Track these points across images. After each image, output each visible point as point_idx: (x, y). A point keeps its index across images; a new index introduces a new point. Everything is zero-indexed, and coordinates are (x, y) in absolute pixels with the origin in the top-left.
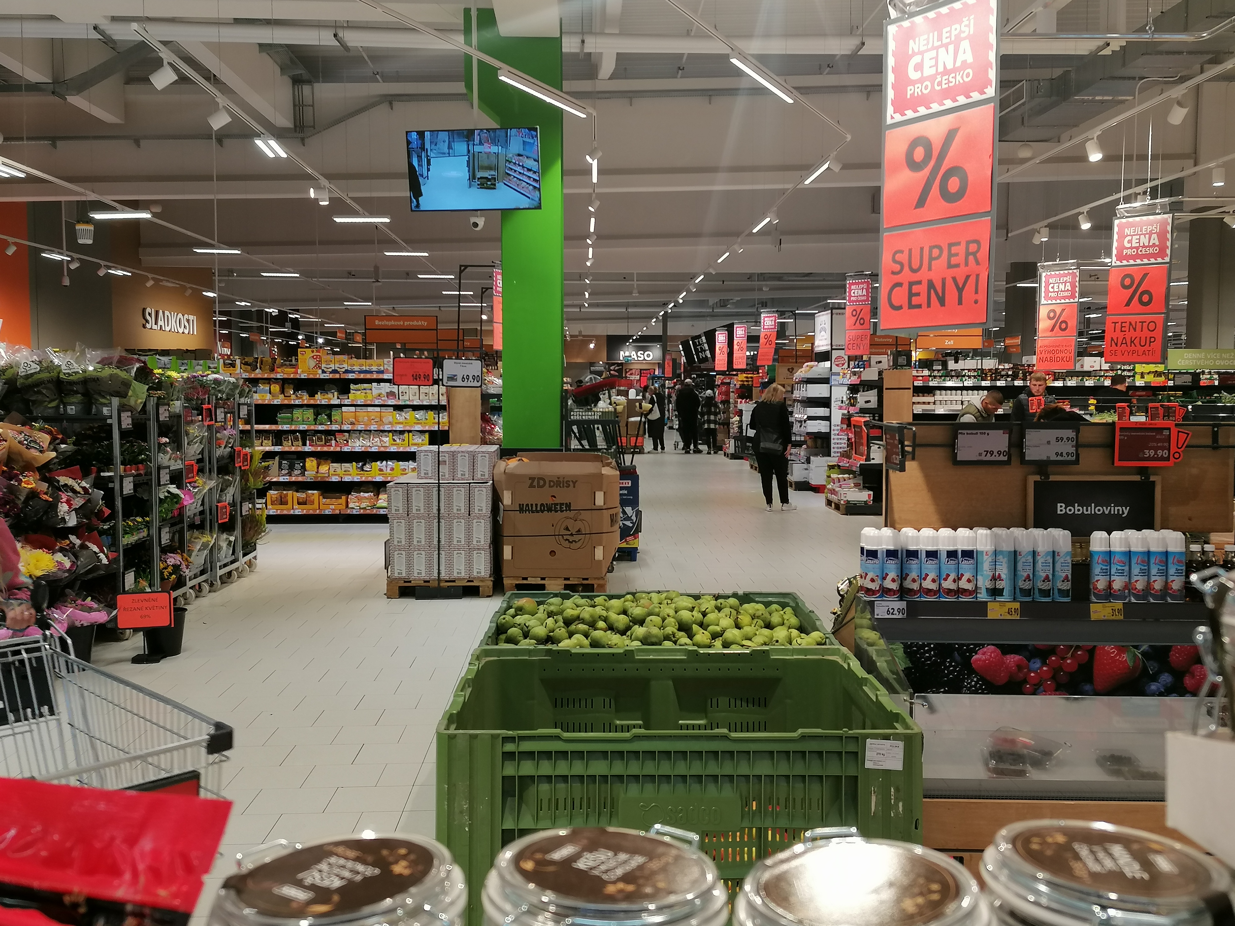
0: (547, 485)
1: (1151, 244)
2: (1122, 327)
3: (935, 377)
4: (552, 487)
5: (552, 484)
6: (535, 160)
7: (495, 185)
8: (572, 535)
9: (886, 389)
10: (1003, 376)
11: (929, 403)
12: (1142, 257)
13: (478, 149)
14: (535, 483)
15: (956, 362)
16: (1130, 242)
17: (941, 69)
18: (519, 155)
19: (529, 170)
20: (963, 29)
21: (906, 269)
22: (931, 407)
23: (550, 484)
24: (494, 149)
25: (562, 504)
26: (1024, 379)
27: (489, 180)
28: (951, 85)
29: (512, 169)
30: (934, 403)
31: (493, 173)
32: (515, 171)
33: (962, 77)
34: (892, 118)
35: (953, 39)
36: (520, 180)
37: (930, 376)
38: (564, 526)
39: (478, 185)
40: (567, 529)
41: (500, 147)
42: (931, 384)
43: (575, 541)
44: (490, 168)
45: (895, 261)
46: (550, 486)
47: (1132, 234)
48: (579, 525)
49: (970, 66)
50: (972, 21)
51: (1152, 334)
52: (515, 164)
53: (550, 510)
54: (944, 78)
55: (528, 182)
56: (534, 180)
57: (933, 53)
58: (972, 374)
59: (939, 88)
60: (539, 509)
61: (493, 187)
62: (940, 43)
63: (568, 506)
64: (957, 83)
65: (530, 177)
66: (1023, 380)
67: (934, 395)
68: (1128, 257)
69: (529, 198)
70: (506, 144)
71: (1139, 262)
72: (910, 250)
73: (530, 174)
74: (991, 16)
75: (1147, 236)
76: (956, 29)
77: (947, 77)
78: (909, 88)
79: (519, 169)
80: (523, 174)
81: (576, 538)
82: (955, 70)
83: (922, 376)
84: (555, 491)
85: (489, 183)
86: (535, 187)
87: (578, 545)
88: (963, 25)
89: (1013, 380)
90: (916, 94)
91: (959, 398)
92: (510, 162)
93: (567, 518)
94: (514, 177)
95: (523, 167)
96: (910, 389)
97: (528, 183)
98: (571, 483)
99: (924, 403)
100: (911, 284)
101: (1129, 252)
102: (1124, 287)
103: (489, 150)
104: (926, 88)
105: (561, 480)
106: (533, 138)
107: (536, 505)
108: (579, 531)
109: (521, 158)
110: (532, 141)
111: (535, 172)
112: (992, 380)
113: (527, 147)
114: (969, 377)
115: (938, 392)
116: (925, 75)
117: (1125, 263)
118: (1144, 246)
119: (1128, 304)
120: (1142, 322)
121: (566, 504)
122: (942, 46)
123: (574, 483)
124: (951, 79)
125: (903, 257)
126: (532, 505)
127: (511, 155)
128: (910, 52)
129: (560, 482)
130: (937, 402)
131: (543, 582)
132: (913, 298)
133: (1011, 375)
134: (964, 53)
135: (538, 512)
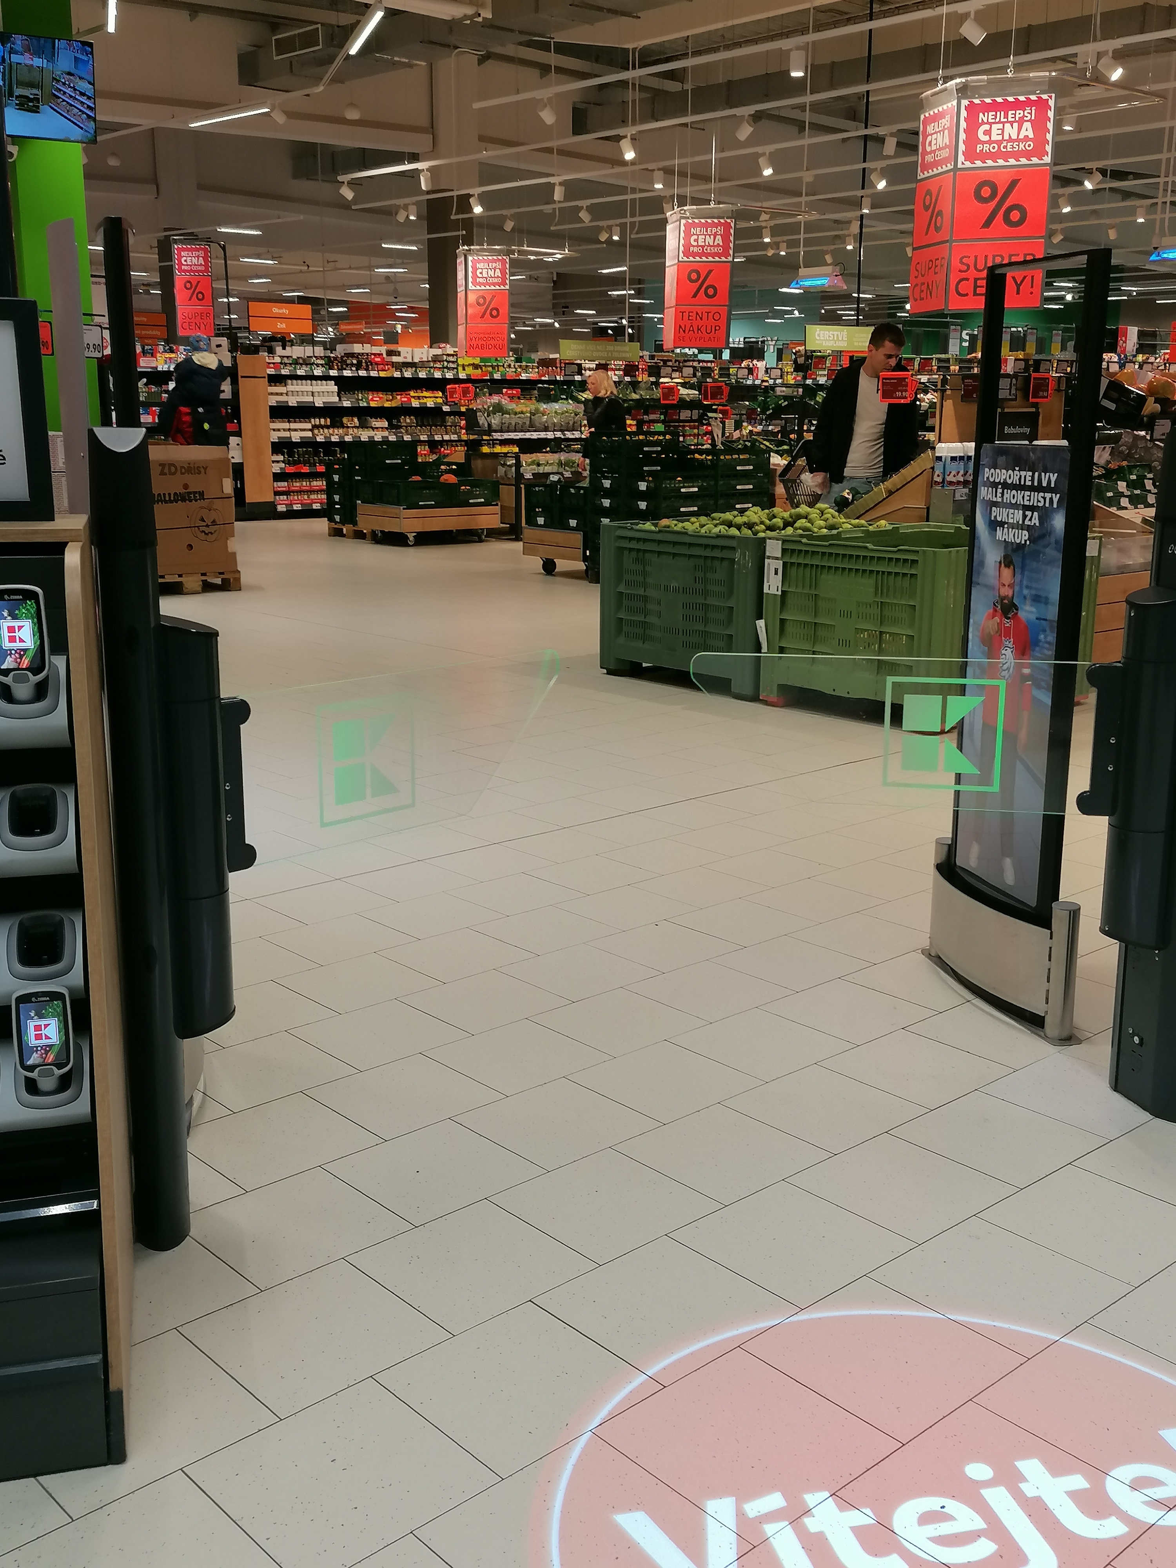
0: (179, 472)
1: (715, 244)
2: (689, 316)
3: (286, 364)
4: (184, 474)
5: (183, 470)
6: (90, 83)
7: (38, 107)
8: (207, 526)
9: (242, 377)
10: (349, 364)
11: (281, 394)
12: (707, 255)
13: (15, 58)
14: (166, 470)
15: (284, 348)
16: (696, 240)
17: (1006, 137)
18: (69, 74)
19: (82, 94)
20: (1026, 114)
21: (972, 267)
22: (283, 398)
23: (181, 470)
24: (37, 62)
25: (195, 493)
26: (367, 370)
27: (31, 100)
28: (1015, 149)
29: (60, 90)
30: (287, 394)
31: (35, 91)
32: (65, 93)
33: (1025, 146)
34: (963, 163)
35: (1017, 119)
36: (71, 105)
37: (281, 363)
38: (199, 517)
39: (17, 104)
40: (203, 520)
41: (45, 61)
42: (284, 372)
43: (211, 533)
44: (31, 85)
45: (961, 262)
46: (182, 473)
47: (698, 233)
48: (213, 515)
49: (1031, 140)
50: (1033, 112)
51: (717, 323)
52: (64, 84)
53: (183, 500)
54: (1009, 144)
55: (82, 108)
56: (89, 107)
57: (1000, 126)
58: (319, 362)
59: (1005, 150)
60: (172, 499)
61: (35, 110)
62: (1006, 120)
63: (202, 494)
64: (1020, 149)
65: (84, 103)
66: (365, 370)
67: (285, 386)
68: (694, 255)
69: (82, 128)
70: (51, 56)
71: (704, 259)
72: (976, 257)
73: (83, 99)
74: (1049, 111)
75: (712, 237)
76: (1020, 114)
77: (1012, 144)
78: (978, 146)
79: (69, 91)
80: (77, 99)
81: (212, 529)
82: (1018, 140)
83: (274, 363)
84: (188, 478)
85: (31, 104)
86: (89, 116)
87: (214, 536)
88: (1026, 112)
89: (357, 370)
90: (984, 151)
91: (310, 388)
92: (58, 81)
93: (202, 508)
94: (64, 101)
95: (75, 90)
96: (265, 377)
97: (81, 111)
98: (202, 470)
99: (277, 394)
100: (976, 280)
101: (696, 249)
102: (692, 281)
103: (31, 62)
104: (994, 148)
105: (192, 466)
106: (87, 54)
107: (170, 494)
108: (214, 521)
109: (71, 77)
110: (86, 58)
111: (89, 98)
112: (339, 369)
113: (80, 65)
114: (318, 365)
115: (289, 382)
116: (992, 139)
117: (691, 259)
118: (709, 245)
119: (695, 296)
120: (708, 313)
121: (200, 492)
122: (1008, 122)
123: (205, 469)
124: (1015, 146)
125: (971, 261)
126: (164, 494)
127: (59, 73)
128: (980, 121)
129: (193, 469)
130: (290, 393)
131: (180, 579)
132: (978, 289)
133: (355, 364)
134: (1027, 130)
135: (171, 502)
